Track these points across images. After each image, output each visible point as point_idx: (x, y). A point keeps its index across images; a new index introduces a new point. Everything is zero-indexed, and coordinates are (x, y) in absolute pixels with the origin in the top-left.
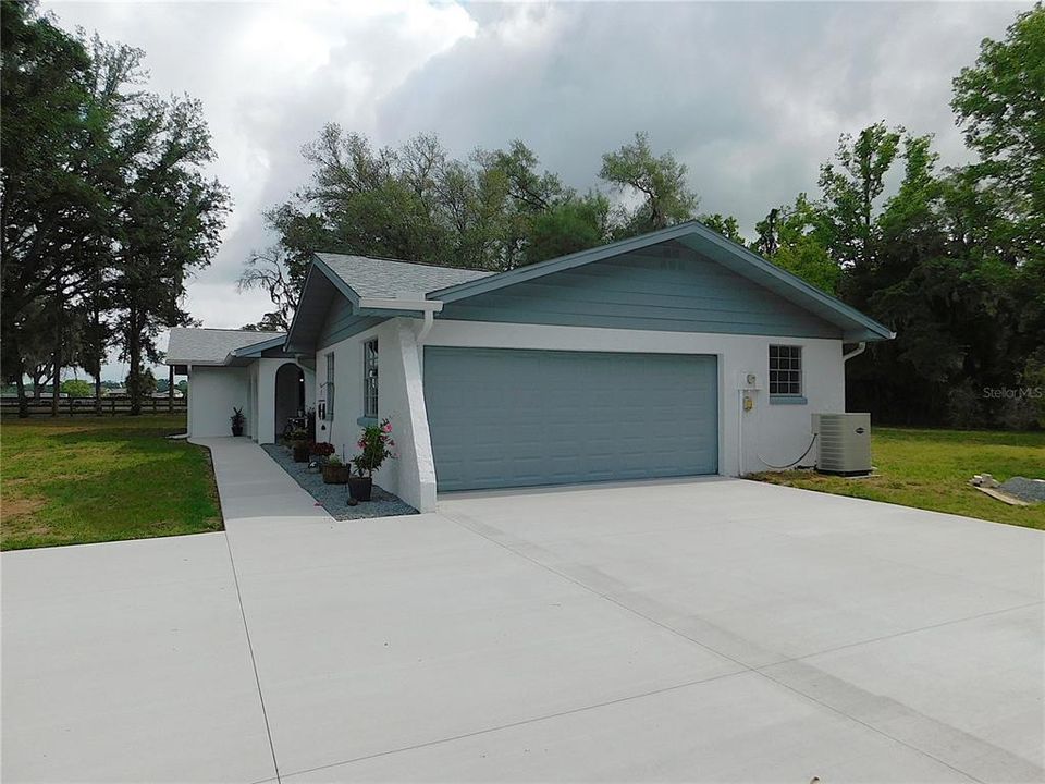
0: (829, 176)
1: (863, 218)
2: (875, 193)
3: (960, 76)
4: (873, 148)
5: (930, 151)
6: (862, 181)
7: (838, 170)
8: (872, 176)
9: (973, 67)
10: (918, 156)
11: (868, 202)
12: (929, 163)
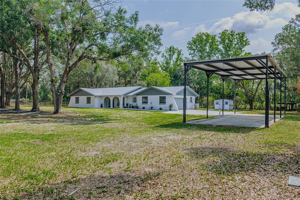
0: (163, 56)
1: (169, 65)
3: (188, 42)
4: (171, 50)
5: (182, 53)
6: (169, 57)
7: (165, 54)
9: (190, 41)
10: (179, 54)
11: (170, 61)
12: (181, 55)
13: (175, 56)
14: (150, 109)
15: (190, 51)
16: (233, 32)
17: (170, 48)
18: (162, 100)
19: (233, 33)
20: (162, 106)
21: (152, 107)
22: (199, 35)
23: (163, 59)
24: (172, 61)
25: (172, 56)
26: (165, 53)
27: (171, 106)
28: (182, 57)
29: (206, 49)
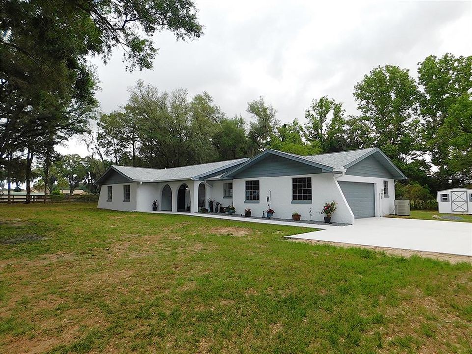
0: (308, 115)
1: (320, 131)
2: (324, 122)
3: (356, 85)
4: (323, 105)
5: (342, 108)
6: (319, 117)
7: (312, 112)
8: (323, 116)
9: (360, 83)
10: (338, 110)
11: (321, 124)
12: (342, 113)
13: (330, 116)
14: (266, 216)
15: (359, 100)
16: (449, 55)
17: (321, 100)
18: (302, 191)
19: (448, 58)
20: (301, 208)
21: (270, 212)
22: (377, 71)
23: (309, 120)
24: (324, 125)
25: (324, 114)
26: (311, 109)
27: (329, 209)
28: (342, 117)
29: (390, 97)
